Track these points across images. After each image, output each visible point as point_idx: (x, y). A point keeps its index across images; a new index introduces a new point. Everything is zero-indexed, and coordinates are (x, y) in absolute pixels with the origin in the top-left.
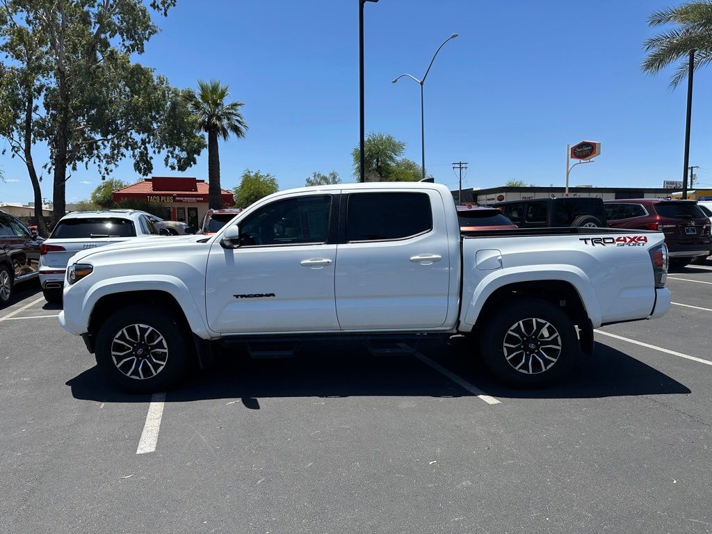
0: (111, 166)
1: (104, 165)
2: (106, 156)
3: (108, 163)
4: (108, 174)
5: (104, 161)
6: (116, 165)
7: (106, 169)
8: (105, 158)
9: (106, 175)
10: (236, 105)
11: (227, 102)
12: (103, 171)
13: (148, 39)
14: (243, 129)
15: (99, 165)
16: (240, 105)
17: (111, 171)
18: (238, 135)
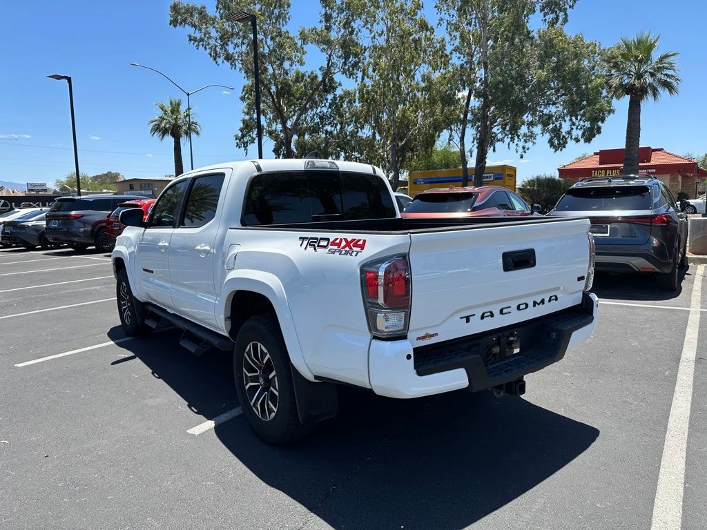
0: (529, 144)
1: (521, 144)
2: (525, 135)
3: (525, 141)
4: (525, 152)
5: (523, 140)
6: (534, 143)
7: (524, 148)
8: (523, 137)
9: (523, 153)
10: (666, 56)
11: (655, 55)
12: (521, 150)
13: (571, 7)
14: (674, 83)
15: (517, 145)
16: (673, 55)
17: (528, 149)
18: (671, 92)
